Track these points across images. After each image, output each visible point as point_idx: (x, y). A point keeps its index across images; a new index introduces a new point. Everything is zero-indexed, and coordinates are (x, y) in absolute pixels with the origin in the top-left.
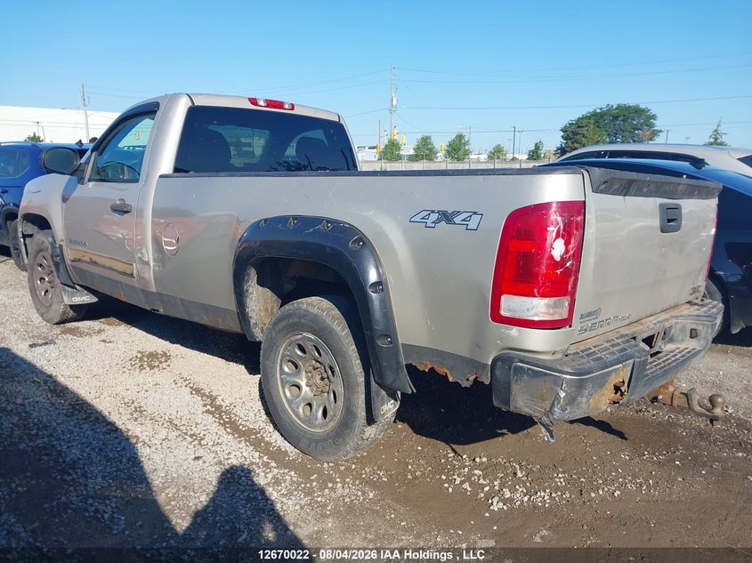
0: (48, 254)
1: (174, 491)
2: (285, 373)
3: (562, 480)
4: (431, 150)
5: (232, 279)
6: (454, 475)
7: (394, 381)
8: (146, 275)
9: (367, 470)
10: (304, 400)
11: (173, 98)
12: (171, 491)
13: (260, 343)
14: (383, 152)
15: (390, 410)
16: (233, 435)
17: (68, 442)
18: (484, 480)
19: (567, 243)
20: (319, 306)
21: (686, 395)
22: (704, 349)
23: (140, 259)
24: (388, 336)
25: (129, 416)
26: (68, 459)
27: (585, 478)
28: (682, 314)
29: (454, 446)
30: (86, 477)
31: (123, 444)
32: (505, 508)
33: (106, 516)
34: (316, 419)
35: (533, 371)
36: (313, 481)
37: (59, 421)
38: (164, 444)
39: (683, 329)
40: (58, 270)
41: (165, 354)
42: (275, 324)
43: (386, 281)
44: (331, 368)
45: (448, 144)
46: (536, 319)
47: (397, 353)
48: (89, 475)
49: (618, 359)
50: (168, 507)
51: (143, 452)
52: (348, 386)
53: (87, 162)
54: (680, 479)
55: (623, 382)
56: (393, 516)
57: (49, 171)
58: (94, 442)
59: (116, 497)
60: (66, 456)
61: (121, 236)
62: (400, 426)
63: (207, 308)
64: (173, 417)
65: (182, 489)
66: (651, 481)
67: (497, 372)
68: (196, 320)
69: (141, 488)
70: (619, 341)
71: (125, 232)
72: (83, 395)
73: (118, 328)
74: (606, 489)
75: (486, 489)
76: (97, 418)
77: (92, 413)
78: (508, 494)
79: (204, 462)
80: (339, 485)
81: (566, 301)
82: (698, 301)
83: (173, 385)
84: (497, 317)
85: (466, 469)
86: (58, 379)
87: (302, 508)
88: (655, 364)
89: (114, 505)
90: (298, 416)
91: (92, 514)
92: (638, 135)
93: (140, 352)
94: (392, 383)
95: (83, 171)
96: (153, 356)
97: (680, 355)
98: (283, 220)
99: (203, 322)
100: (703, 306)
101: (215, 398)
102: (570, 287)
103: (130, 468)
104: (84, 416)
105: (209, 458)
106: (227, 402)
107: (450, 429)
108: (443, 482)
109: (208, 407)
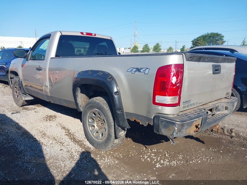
0: (18, 84)
1: (52, 160)
2: (90, 122)
3: (181, 157)
4: (148, 49)
5: (72, 91)
6: (145, 155)
7: (123, 124)
8: (47, 90)
9: (116, 154)
10: (96, 130)
11: (55, 33)
12: (51, 161)
13: (82, 112)
14: (132, 50)
15: (122, 134)
16: (74, 142)
17: (20, 145)
18: (155, 157)
19: (177, 78)
20: (99, 100)
21: (222, 129)
22: (230, 113)
23: (45, 85)
24: (120, 109)
25: (41, 136)
26: (19, 150)
27: (189, 157)
28: (222, 101)
29: (146, 146)
30: (25, 156)
31: (38, 145)
32: (161, 166)
33: (29, 169)
34: (99, 137)
35: (166, 121)
36: (98, 157)
37: (18, 138)
38: (51, 145)
39: (223, 107)
40: (21, 89)
41: (55, 116)
42: (86, 106)
43: (120, 91)
44: (104, 120)
45: (154, 46)
46: (167, 103)
47: (123, 115)
48: (26, 155)
49: (196, 117)
50: (50, 166)
51: (44, 148)
52: (109, 126)
53: (29, 54)
54: (221, 157)
55: (199, 124)
56: (123, 169)
57: (18, 57)
58: (29, 145)
59: (33, 162)
60: (19, 149)
61: (39, 78)
62: (129, 139)
63: (66, 101)
64: (55, 137)
65: (55, 160)
66: (211, 158)
67: (155, 121)
68: (63, 105)
69: (42, 159)
70: (198, 111)
71: (40, 76)
72: (27, 129)
73: (41, 107)
74: (196, 160)
75: (155, 160)
76: (30, 137)
77: (29, 135)
78: (162, 162)
79: (63, 151)
80: (106, 159)
81: (177, 98)
82: (229, 97)
83: (56, 126)
84: (154, 103)
85: (149, 154)
86: (20, 124)
87: (93, 166)
88: (212, 118)
89: (32, 165)
90: (94, 136)
91: (25, 168)
92: (218, 43)
93: (47, 115)
94: (122, 125)
95: (28, 57)
96: (51, 116)
97: (221, 115)
98: (87, 72)
99: (65, 105)
100: (230, 99)
101: (69, 130)
102: (179, 93)
103: (39, 153)
104: (26, 136)
105: (65, 150)
106: (73, 131)
107: (145, 140)
108: (141, 158)
109: (67, 133)
